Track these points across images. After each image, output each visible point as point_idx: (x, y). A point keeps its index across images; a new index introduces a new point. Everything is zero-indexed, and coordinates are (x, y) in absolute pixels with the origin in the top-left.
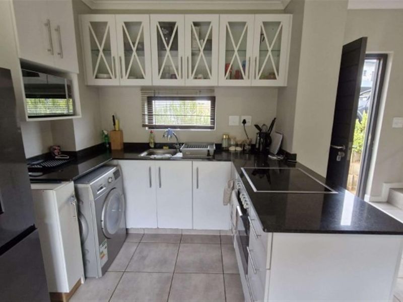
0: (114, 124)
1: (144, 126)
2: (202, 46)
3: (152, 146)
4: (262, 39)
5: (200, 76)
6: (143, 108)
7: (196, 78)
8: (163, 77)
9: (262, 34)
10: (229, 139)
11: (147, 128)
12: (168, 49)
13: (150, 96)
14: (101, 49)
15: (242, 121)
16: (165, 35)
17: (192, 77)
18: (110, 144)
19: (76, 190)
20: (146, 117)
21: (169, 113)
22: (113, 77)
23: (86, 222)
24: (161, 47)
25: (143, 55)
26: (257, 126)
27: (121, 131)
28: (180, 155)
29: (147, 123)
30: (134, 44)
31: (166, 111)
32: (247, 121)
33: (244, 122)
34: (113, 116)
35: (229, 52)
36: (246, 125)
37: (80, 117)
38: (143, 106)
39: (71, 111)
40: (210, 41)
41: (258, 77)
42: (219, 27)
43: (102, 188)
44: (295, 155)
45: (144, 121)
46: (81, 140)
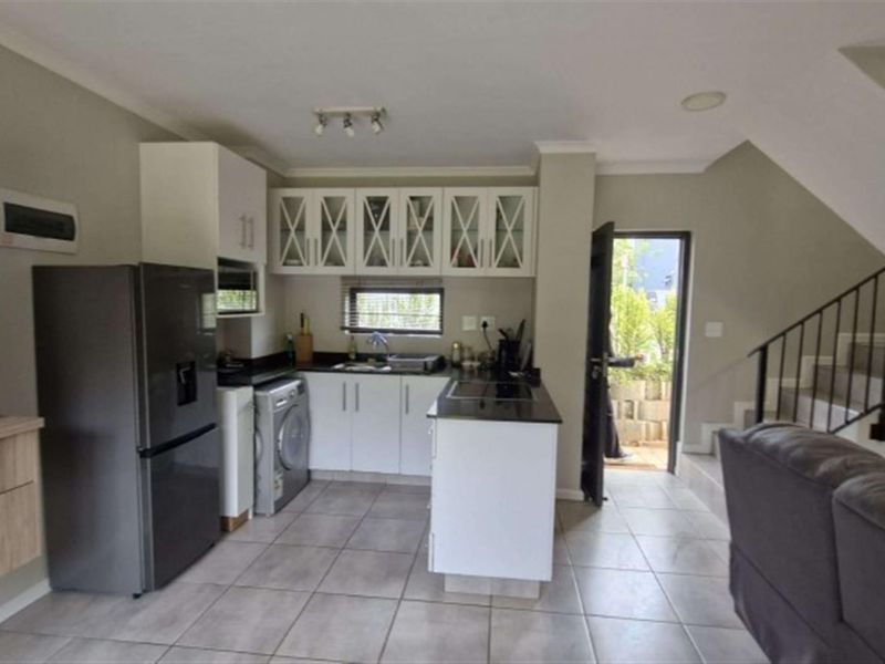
0: (302, 325)
1: (344, 328)
2: (419, 225)
3: (353, 357)
4: (499, 217)
5: (419, 262)
6: (343, 304)
7: (412, 265)
8: (370, 263)
9: (498, 211)
10: (461, 348)
11: (347, 332)
12: (377, 229)
13: (355, 287)
14: (293, 229)
15: (482, 323)
16: (374, 212)
17: (407, 263)
18: (294, 353)
19: (255, 397)
20: (347, 317)
21: (390, 311)
22: (305, 263)
23: (262, 441)
24: (368, 228)
25: (345, 235)
26: (501, 331)
27: (310, 336)
28: (387, 368)
29: (347, 325)
30: (334, 222)
31: (385, 308)
32: (489, 323)
33: (485, 325)
34: (302, 315)
35: (456, 232)
36: (487, 329)
37: (263, 314)
38: (343, 300)
39: (254, 307)
40: (430, 219)
41: (495, 264)
42: (441, 201)
43: (281, 400)
44: (538, 370)
45: (343, 322)
46: (259, 346)
